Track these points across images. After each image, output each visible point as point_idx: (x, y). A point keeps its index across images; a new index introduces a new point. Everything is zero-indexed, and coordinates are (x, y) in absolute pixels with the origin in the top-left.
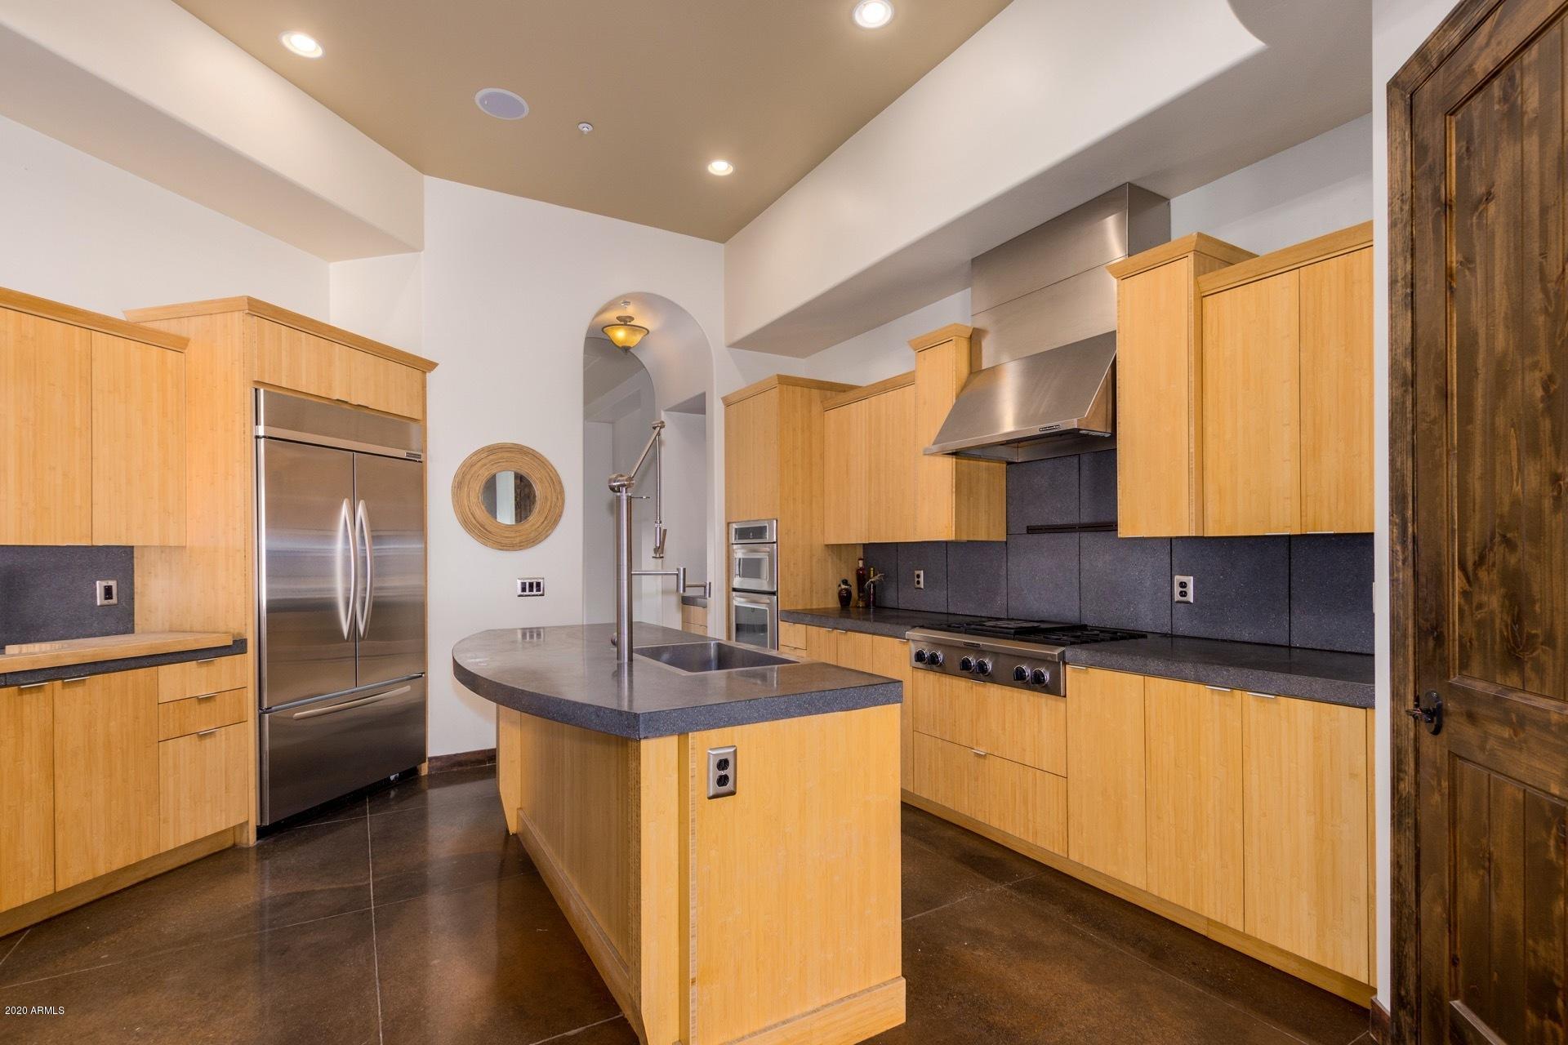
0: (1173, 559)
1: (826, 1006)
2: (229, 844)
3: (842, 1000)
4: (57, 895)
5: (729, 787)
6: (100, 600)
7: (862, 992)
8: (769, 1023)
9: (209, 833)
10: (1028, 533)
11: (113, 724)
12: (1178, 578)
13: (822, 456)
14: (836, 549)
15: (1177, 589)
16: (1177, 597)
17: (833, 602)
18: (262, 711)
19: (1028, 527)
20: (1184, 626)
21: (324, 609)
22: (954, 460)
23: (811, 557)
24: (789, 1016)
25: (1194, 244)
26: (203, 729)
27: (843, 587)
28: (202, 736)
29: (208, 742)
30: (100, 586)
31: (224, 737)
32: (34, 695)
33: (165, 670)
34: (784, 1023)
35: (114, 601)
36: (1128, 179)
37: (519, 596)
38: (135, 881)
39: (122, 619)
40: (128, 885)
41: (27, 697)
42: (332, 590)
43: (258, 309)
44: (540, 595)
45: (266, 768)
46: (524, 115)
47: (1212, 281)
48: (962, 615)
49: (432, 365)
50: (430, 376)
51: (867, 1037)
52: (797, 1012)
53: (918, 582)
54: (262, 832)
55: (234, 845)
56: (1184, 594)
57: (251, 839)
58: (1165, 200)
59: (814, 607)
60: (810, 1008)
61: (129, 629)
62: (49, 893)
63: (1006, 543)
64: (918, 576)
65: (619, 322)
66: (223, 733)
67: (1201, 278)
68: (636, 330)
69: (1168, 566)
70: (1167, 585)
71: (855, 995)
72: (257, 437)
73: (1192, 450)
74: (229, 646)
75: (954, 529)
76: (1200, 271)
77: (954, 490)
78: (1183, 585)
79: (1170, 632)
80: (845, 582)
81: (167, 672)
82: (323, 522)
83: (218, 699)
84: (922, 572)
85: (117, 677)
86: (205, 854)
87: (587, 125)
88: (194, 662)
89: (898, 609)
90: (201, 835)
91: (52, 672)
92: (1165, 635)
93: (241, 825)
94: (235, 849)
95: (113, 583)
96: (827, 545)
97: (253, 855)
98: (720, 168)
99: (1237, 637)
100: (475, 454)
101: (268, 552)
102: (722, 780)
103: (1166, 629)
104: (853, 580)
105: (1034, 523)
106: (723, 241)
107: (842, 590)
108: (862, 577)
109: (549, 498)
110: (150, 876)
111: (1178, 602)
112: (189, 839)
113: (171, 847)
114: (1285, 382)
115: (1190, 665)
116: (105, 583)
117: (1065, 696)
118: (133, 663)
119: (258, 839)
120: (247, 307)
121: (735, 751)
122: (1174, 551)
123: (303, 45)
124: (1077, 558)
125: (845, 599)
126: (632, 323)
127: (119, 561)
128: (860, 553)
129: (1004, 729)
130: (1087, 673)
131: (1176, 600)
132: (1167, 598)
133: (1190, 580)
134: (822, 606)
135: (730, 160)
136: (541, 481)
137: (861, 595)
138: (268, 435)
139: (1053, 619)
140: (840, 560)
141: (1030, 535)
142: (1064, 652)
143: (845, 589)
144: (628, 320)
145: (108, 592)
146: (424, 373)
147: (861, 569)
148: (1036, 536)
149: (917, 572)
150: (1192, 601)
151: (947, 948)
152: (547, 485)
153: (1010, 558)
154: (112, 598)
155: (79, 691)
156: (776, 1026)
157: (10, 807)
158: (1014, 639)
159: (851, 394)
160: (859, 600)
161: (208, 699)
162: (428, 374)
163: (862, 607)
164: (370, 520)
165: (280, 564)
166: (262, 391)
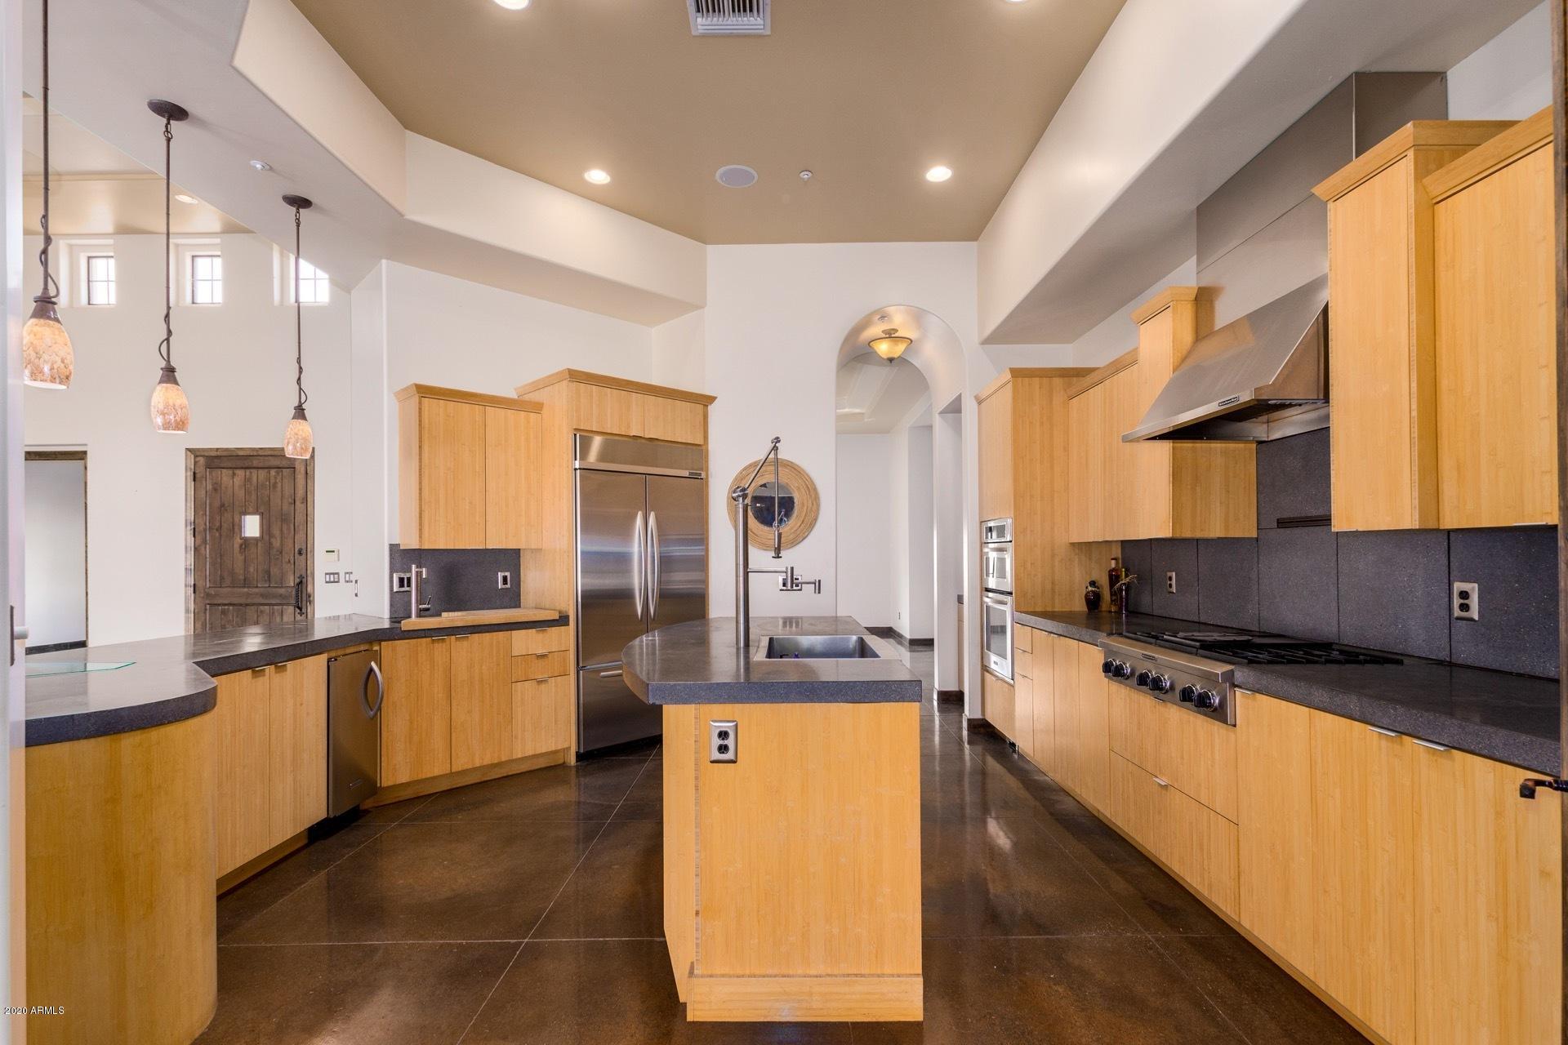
0: (1452, 559)
1: (829, 975)
2: (561, 761)
3: (848, 975)
4: (452, 774)
5: (730, 755)
6: (500, 586)
7: (872, 975)
8: (770, 971)
9: (544, 751)
10: (1278, 527)
11: (483, 667)
12: (1458, 586)
13: (1066, 449)
14: (1085, 548)
15: (1457, 601)
16: (1457, 612)
17: (1080, 606)
18: (578, 669)
19: (1278, 520)
20: (1467, 653)
21: (624, 596)
22: (1171, 444)
23: (1053, 556)
24: (791, 972)
25: (1411, 138)
26: (540, 677)
27: (1090, 588)
28: (540, 682)
29: (543, 686)
30: (500, 575)
31: (554, 684)
32: (440, 644)
33: (515, 633)
34: (784, 976)
35: (508, 586)
36: (1354, 67)
37: (781, 590)
38: (500, 776)
39: (513, 597)
40: (497, 777)
41: (436, 645)
42: (633, 584)
43: (576, 376)
44: (798, 590)
45: (581, 710)
46: (756, 179)
47: (1438, 182)
48: (1213, 625)
49: (712, 399)
50: (713, 409)
51: (874, 1020)
52: (800, 972)
53: (1170, 586)
54: (579, 757)
55: (564, 763)
56: (1464, 607)
57: (572, 760)
58: (1441, 76)
59: (1056, 610)
60: (813, 972)
61: (517, 605)
62: (447, 772)
63: (1257, 539)
64: (1170, 579)
65: (884, 336)
66: (553, 681)
67: (1426, 181)
68: (898, 341)
69: (1445, 569)
70: (1444, 595)
71: (862, 976)
72: (576, 469)
73: (1414, 413)
74: (557, 620)
75: (1171, 524)
76: (1422, 172)
77: (1171, 479)
78: (1464, 595)
79: (1448, 659)
80: (1093, 583)
81: (518, 636)
82: (623, 528)
83: (550, 656)
84: (1174, 574)
85: (487, 637)
86: (543, 766)
87: (806, 173)
88: (534, 630)
89: (1153, 615)
90: (539, 751)
91: (450, 630)
92: (1440, 663)
93: (567, 748)
94: (563, 766)
95: (508, 574)
96: (1073, 544)
97: (573, 771)
98: (939, 174)
99: (1538, 672)
100: (744, 469)
101: (582, 553)
102: (723, 749)
103: (1443, 655)
104: (1104, 581)
105: (1286, 515)
106: (975, 239)
107: (1088, 592)
108: (1114, 578)
109: (806, 504)
110: (510, 774)
111: (1458, 618)
112: (530, 753)
113: (519, 756)
114: (1540, 305)
115: (1354, 698)
116: (503, 574)
117: (1235, 726)
118: (496, 628)
119: (577, 761)
120: (568, 376)
121: (736, 726)
122: (1452, 548)
123: (598, 176)
124: (1335, 559)
125: (1093, 601)
126: (896, 335)
127: (511, 558)
128: (1117, 552)
129: (1182, 758)
130: (1255, 699)
131: (1456, 615)
132: (1444, 613)
133: (1473, 588)
134: (1067, 609)
135: (950, 165)
136: (799, 488)
137: (1114, 598)
138: (582, 467)
139: (1290, 633)
140: (1090, 559)
141: (1282, 530)
142: (1232, 671)
143: (1092, 591)
144: (892, 332)
145: (505, 579)
146: (706, 406)
147: (1113, 570)
148: (1288, 531)
149: (1169, 574)
150: (1476, 618)
151: (1027, 974)
152: (804, 493)
153: (1261, 558)
154: (507, 584)
155: (465, 643)
156: (775, 976)
157: (427, 713)
158: (1196, 655)
159: (1089, 380)
160: (1111, 604)
161: (543, 656)
162: (709, 407)
163: (1115, 612)
164: (658, 529)
165: (593, 562)
166: (578, 435)
